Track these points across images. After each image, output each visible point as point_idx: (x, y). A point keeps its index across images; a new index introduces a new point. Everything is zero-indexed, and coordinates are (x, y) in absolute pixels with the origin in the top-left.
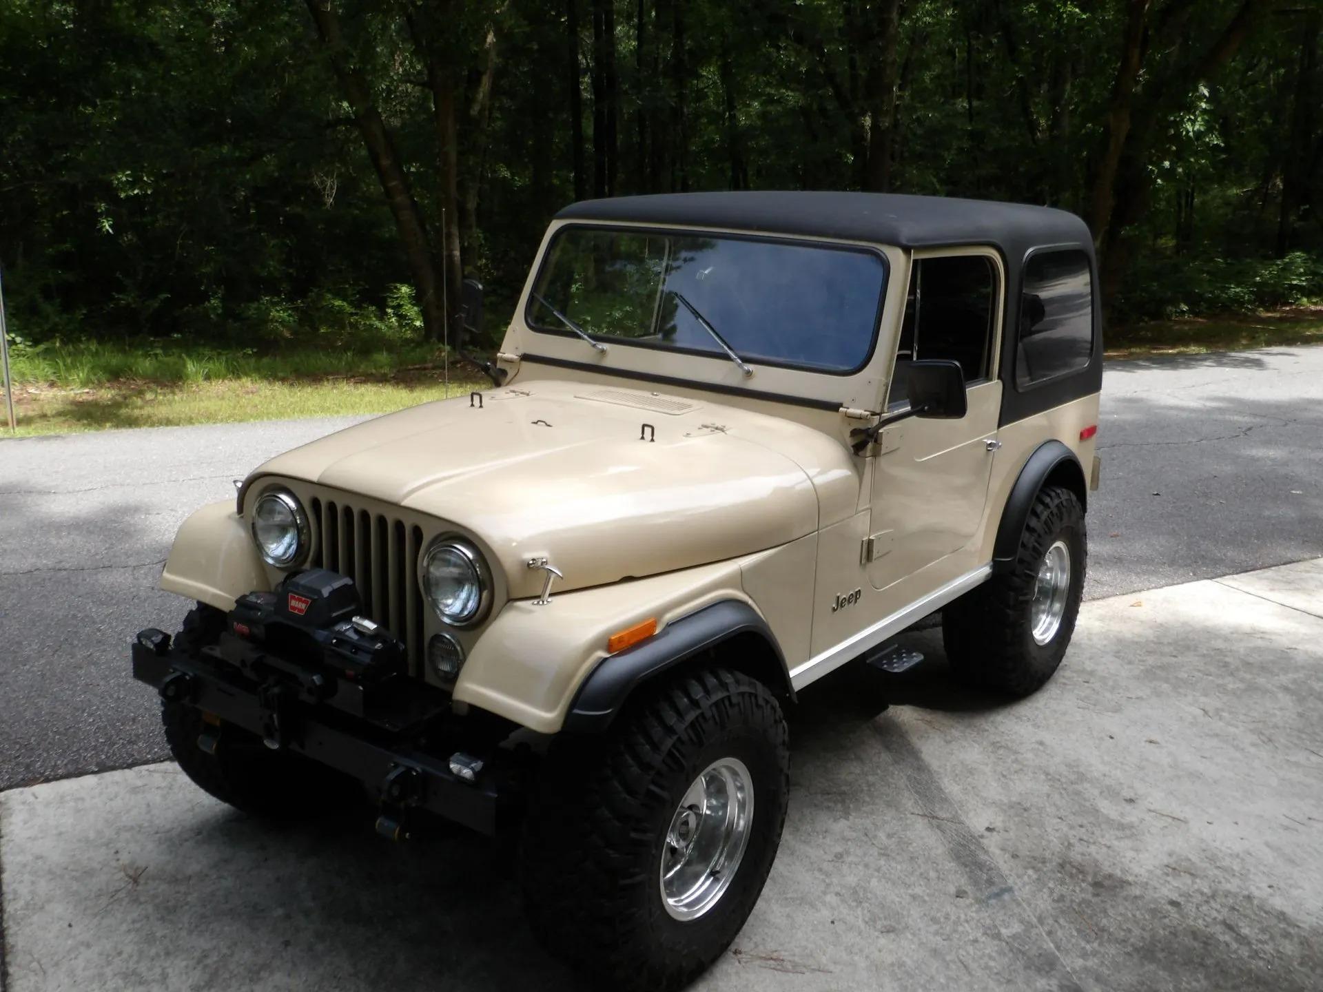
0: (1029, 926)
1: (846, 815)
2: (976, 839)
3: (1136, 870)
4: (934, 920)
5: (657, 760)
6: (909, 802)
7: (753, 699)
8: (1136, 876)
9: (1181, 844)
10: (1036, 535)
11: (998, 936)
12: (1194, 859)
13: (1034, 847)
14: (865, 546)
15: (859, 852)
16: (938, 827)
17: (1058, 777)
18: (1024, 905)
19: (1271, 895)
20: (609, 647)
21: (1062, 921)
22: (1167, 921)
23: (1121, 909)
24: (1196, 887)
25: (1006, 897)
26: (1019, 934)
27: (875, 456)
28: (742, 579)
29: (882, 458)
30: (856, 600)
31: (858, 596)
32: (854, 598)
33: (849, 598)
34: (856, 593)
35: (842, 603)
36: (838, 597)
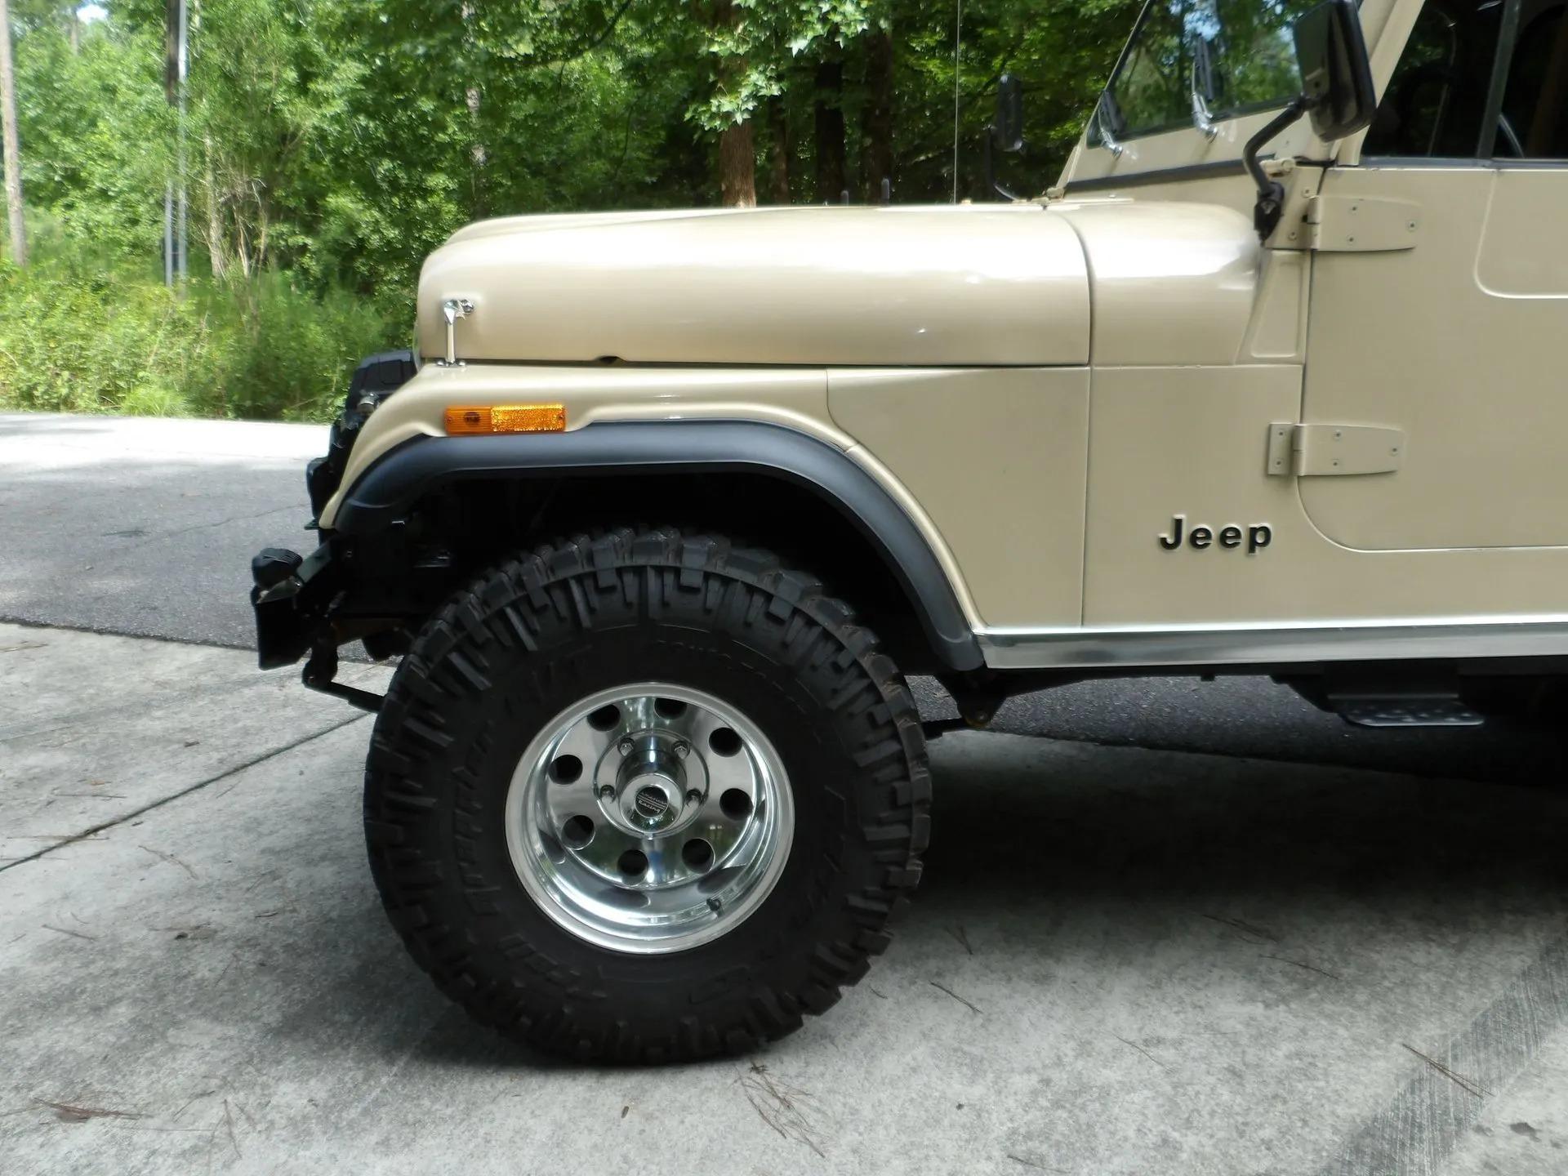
14: (1278, 442)
20: (446, 423)
27: (1305, 250)
28: (828, 404)
29: (1338, 263)
30: (1253, 545)
31: (1258, 539)
32: (1244, 540)
33: (1223, 537)
34: (1253, 531)
35: (1193, 538)
36: (1178, 523)
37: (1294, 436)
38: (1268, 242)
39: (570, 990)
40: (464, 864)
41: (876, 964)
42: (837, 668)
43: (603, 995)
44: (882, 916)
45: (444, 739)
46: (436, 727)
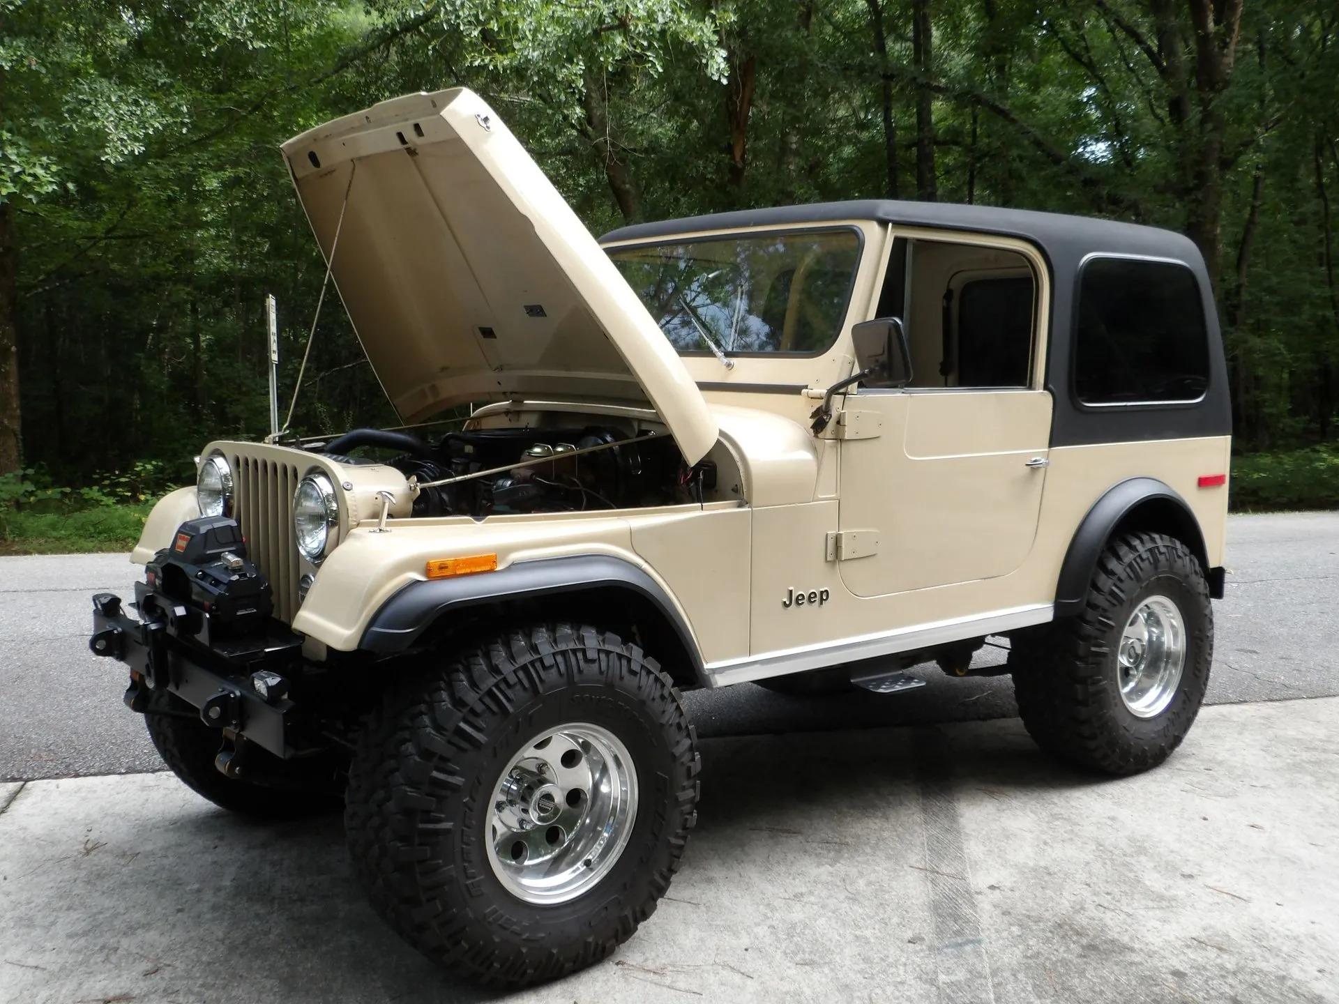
0: (975, 974)
1: (834, 862)
2: (970, 896)
3: (1150, 938)
4: (867, 960)
5: (471, 697)
6: (915, 857)
7: (624, 662)
8: (1147, 944)
9: (1227, 922)
10: (1115, 578)
11: (932, 982)
12: (1233, 935)
13: (1035, 907)
14: (831, 543)
15: (824, 893)
16: (933, 881)
17: (1111, 848)
18: (985, 957)
19: (1317, 979)
20: (427, 571)
21: (1021, 976)
22: (1156, 989)
23: (1105, 973)
24: (1219, 961)
25: (968, 948)
26: (960, 982)
27: (839, 439)
28: (631, 539)
29: (852, 445)
30: (822, 600)
31: (824, 596)
32: (818, 599)
33: (810, 597)
34: (822, 592)
35: (797, 599)
36: (791, 591)
37: (838, 539)
38: (820, 435)
39: (524, 937)
40: (466, 864)
41: (674, 878)
42: (662, 697)
43: (543, 935)
44: (681, 848)
45: (458, 780)
46: (452, 773)
